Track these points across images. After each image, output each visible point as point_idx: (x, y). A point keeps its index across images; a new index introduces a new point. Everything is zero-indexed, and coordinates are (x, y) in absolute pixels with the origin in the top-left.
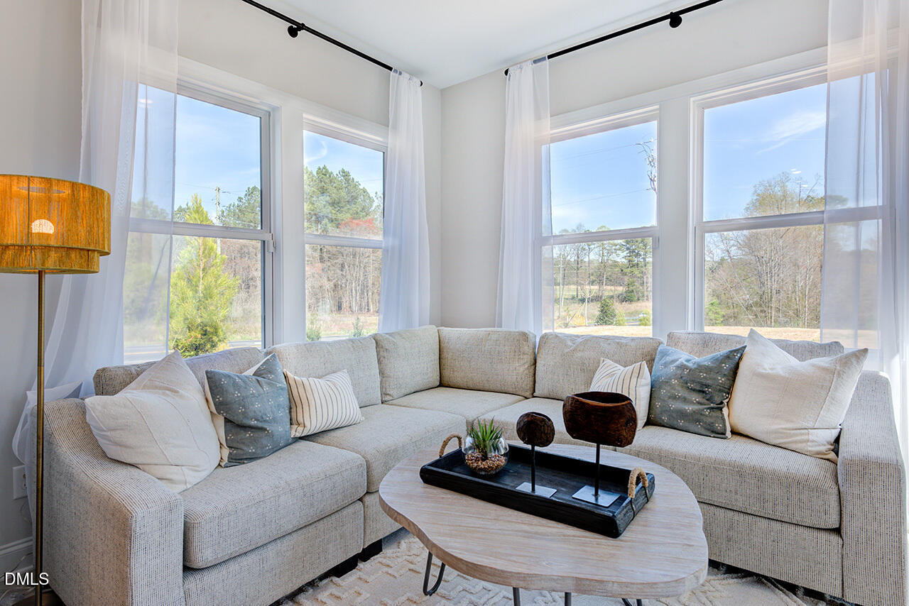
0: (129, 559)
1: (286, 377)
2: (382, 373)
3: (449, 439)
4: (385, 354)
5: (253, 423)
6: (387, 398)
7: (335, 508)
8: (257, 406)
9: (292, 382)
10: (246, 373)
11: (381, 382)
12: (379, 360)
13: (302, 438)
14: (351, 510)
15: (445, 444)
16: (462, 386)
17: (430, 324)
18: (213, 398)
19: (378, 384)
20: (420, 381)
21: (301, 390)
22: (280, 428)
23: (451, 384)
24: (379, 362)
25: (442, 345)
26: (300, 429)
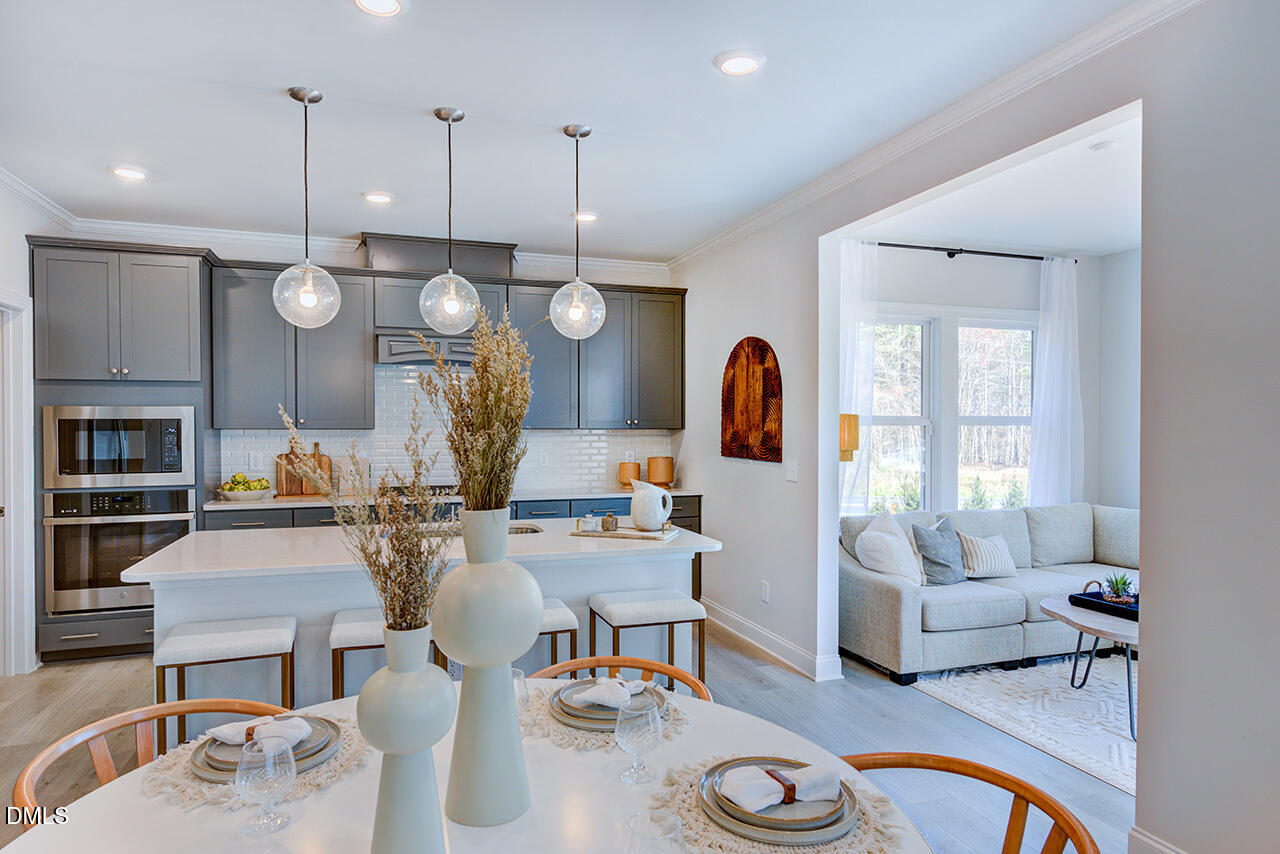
0: (900, 613)
1: (958, 534)
2: (1032, 542)
3: (1091, 583)
4: (1036, 526)
5: (941, 561)
6: (1037, 564)
7: (1003, 622)
8: (944, 551)
9: (963, 539)
10: (931, 528)
11: (1032, 550)
12: (1029, 530)
13: (970, 579)
14: (1014, 627)
15: (1088, 585)
16: (1119, 563)
17: (1084, 501)
18: (916, 542)
19: (1030, 550)
20: (1069, 554)
21: (970, 545)
22: (958, 567)
23: (1107, 561)
24: (1030, 533)
25: (1096, 523)
26: (971, 572)
